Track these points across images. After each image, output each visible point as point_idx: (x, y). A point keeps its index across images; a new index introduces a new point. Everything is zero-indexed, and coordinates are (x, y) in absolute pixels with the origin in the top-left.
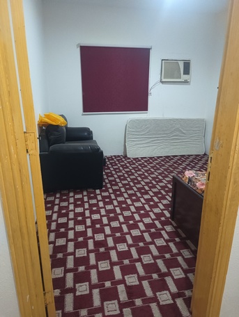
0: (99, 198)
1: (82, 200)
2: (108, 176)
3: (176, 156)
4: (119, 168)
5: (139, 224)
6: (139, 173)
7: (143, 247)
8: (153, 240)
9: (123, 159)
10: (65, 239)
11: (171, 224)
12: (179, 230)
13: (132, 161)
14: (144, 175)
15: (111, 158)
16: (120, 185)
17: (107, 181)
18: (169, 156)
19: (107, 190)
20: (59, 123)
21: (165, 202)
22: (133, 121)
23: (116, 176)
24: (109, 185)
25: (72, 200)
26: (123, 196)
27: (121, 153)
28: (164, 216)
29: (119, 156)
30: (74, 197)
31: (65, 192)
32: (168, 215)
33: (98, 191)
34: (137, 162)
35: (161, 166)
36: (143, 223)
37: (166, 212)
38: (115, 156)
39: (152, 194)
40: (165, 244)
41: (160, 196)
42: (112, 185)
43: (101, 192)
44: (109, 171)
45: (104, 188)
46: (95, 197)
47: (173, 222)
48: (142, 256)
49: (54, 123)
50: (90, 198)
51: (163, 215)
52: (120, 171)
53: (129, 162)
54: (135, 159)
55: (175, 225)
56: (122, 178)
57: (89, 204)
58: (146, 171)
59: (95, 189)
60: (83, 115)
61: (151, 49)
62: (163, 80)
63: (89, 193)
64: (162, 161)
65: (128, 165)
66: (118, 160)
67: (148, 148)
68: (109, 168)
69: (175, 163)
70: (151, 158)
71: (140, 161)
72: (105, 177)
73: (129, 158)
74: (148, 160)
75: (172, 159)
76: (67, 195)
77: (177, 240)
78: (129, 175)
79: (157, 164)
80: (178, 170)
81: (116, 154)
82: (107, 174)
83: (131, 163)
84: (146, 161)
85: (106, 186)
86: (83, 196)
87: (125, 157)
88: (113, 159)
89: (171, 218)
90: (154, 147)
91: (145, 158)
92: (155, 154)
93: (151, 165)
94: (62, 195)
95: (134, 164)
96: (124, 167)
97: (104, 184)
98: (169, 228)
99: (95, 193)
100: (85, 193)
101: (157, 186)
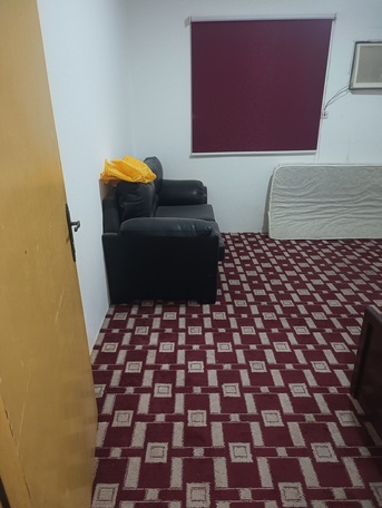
0: (208, 323)
1: (174, 324)
2: (229, 277)
3: (368, 240)
4: (250, 261)
5: (280, 395)
6: (289, 273)
7: (285, 459)
8: (308, 444)
9: (261, 242)
10: (131, 412)
11: (352, 408)
12: (369, 425)
13: (277, 248)
14: (300, 279)
15: (237, 238)
16: (250, 298)
17: (225, 287)
18: (352, 241)
19: (223, 309)
20: (138, 179)
21: (339, 347)
22: (284, 170)
23: (243, 278)
24: (228, 297)
25: (156, 324)
26: (254, 325)
27: (257, 228)
28: (336, 382)
29: (253, 235)
30: (161, 316)
31: (148, 304)
32: (345, 382)
33: (206, 309)
34: (287, 248)
35: (334, 261)
36: (290, 395)
37: (340, 373)
38: (245, 234)
39: (312, 325)
40: (334, 459)
41: (329, 330)
42: (234, 297)
43: (212, 310)
44: (230, 265)
45: (218, 303)
46: (200, 322)
47: (355, 402)
48: (281, 485)
49: (129, 179)
50: (190, 322)
51: (334, 381)
52: (253, 268)
53: (271, 249)
54: (283, 243)
55: (360, 411)
56: (255, 283)
57: (187, 336)
58: (304, 270)
59: (202, 303)
60: (192, 157)
61: (334, 19)
62: (356, 85)
63: (190, 310)
64: (338, 249)
65: (269, 254)
66: (251, 243)
67: (310, 223)
68: (232, 260)
69: (363, 255)
70: (315, 242)
71: (292, 247)
72: (223, 278)
73: (273, 241)
74: (310, 248)
75: (359, 247)
76: (150, 311)
77: (364, 452)
78: (269, 278)
79: (327, 255)
80: (369, 273)
81: (249, 230)
82: (227, 270)
83: (276, 251)
84: (304, 249)
85: (222, 298)
86: (179, 316)
87: (265, 236)
88: (241, 241)
89: (350, 390)
90: (324, 221)
91: (304, 241)
92: (324, 235)
93: (315, 258)
94: (142, 310)
95: (281, 253)
96: (262, 258)
97: (219, 292)
98: (345, 418)
99: (199, 311)
100: (183, 310)
101: (324, 307)
